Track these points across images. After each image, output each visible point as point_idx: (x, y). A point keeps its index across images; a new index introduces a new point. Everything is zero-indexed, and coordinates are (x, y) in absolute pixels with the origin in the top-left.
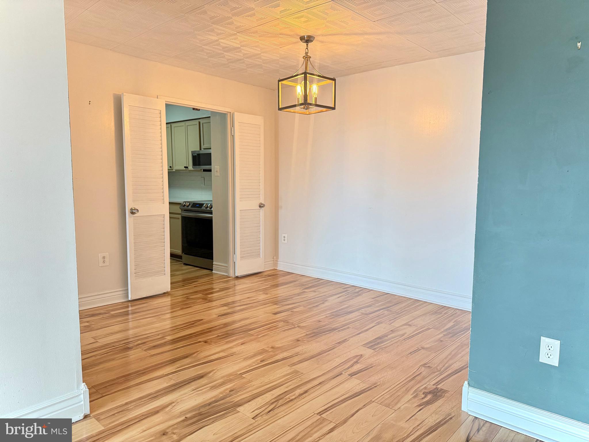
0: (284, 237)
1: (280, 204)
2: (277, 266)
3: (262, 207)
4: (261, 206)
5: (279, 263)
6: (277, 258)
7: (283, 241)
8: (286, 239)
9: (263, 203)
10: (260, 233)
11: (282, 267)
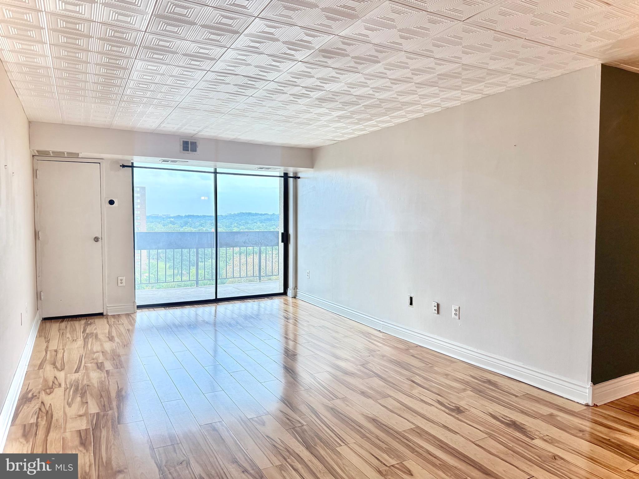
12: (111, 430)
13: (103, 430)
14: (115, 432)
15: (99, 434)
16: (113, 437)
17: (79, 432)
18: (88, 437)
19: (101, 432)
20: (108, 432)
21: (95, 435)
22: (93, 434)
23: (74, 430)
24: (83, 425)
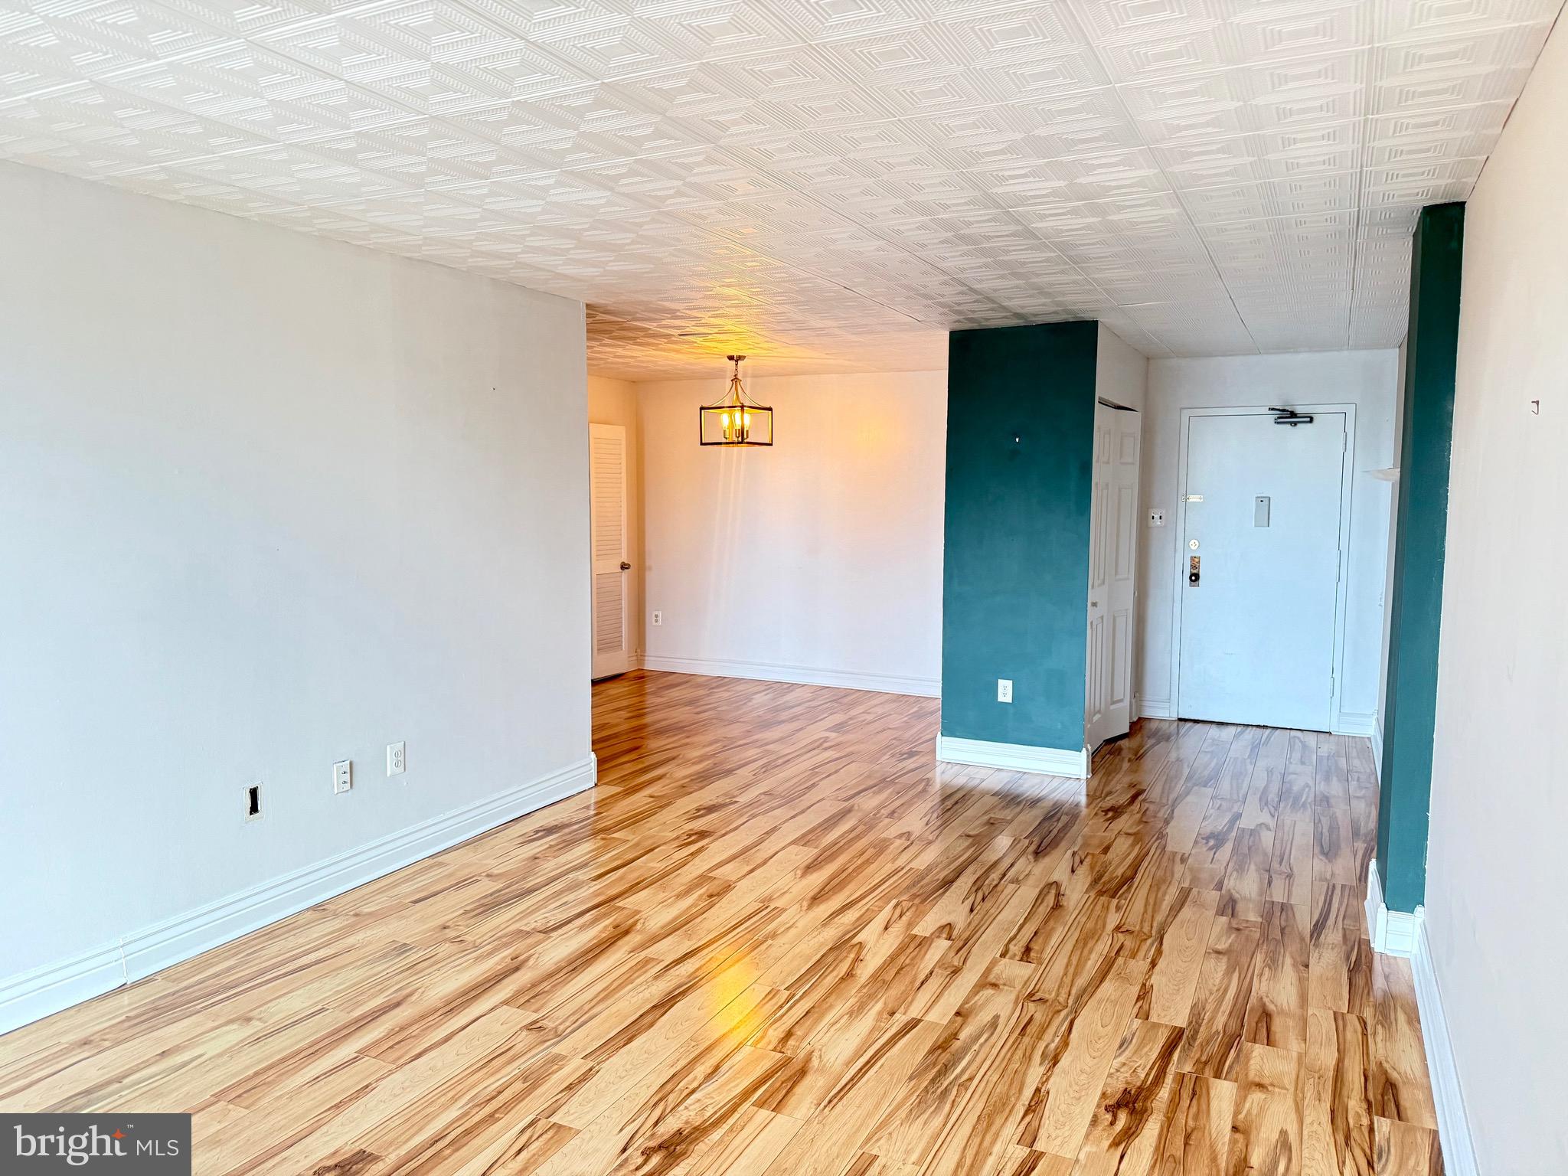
0: (657, 616)
1: (647, 564)
2: (643, 664)
3: (627, 568)
4: (624, 566)
5: (646, 658)
6: (644, 650)
7: (654, 621)
8: (660, 619)
9: (626, 562)
10: (621, 612)
11: (651, 664)
12: (1205, 1022)
13: (1220, 1028)
14: (1199, 1014)
15: (1231, 1022)
16: (1208, 1007)
17: (1269, 1042)
18: (1254, 1024)
19: (1225, 1025)
20: (1212, 1019)
21: (1239, 1020)
22: (1242, 1025)
23: (1281, 1052)
24: (1260, 1059)
